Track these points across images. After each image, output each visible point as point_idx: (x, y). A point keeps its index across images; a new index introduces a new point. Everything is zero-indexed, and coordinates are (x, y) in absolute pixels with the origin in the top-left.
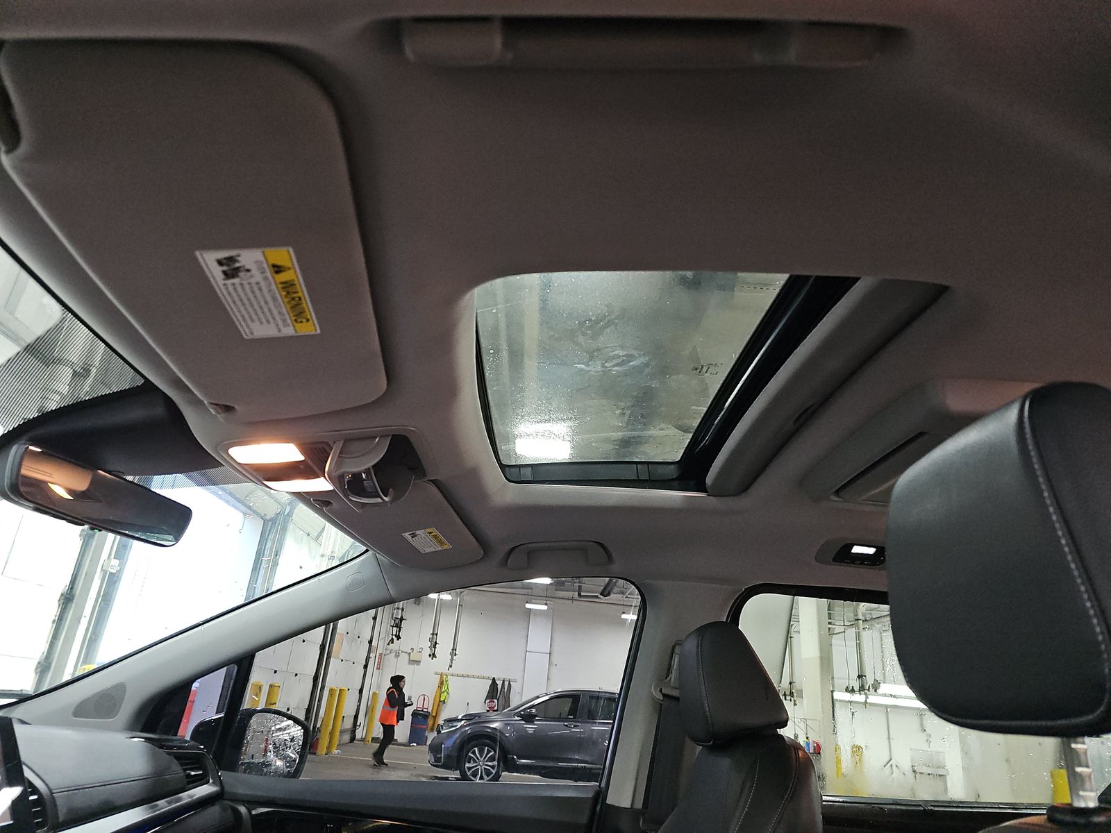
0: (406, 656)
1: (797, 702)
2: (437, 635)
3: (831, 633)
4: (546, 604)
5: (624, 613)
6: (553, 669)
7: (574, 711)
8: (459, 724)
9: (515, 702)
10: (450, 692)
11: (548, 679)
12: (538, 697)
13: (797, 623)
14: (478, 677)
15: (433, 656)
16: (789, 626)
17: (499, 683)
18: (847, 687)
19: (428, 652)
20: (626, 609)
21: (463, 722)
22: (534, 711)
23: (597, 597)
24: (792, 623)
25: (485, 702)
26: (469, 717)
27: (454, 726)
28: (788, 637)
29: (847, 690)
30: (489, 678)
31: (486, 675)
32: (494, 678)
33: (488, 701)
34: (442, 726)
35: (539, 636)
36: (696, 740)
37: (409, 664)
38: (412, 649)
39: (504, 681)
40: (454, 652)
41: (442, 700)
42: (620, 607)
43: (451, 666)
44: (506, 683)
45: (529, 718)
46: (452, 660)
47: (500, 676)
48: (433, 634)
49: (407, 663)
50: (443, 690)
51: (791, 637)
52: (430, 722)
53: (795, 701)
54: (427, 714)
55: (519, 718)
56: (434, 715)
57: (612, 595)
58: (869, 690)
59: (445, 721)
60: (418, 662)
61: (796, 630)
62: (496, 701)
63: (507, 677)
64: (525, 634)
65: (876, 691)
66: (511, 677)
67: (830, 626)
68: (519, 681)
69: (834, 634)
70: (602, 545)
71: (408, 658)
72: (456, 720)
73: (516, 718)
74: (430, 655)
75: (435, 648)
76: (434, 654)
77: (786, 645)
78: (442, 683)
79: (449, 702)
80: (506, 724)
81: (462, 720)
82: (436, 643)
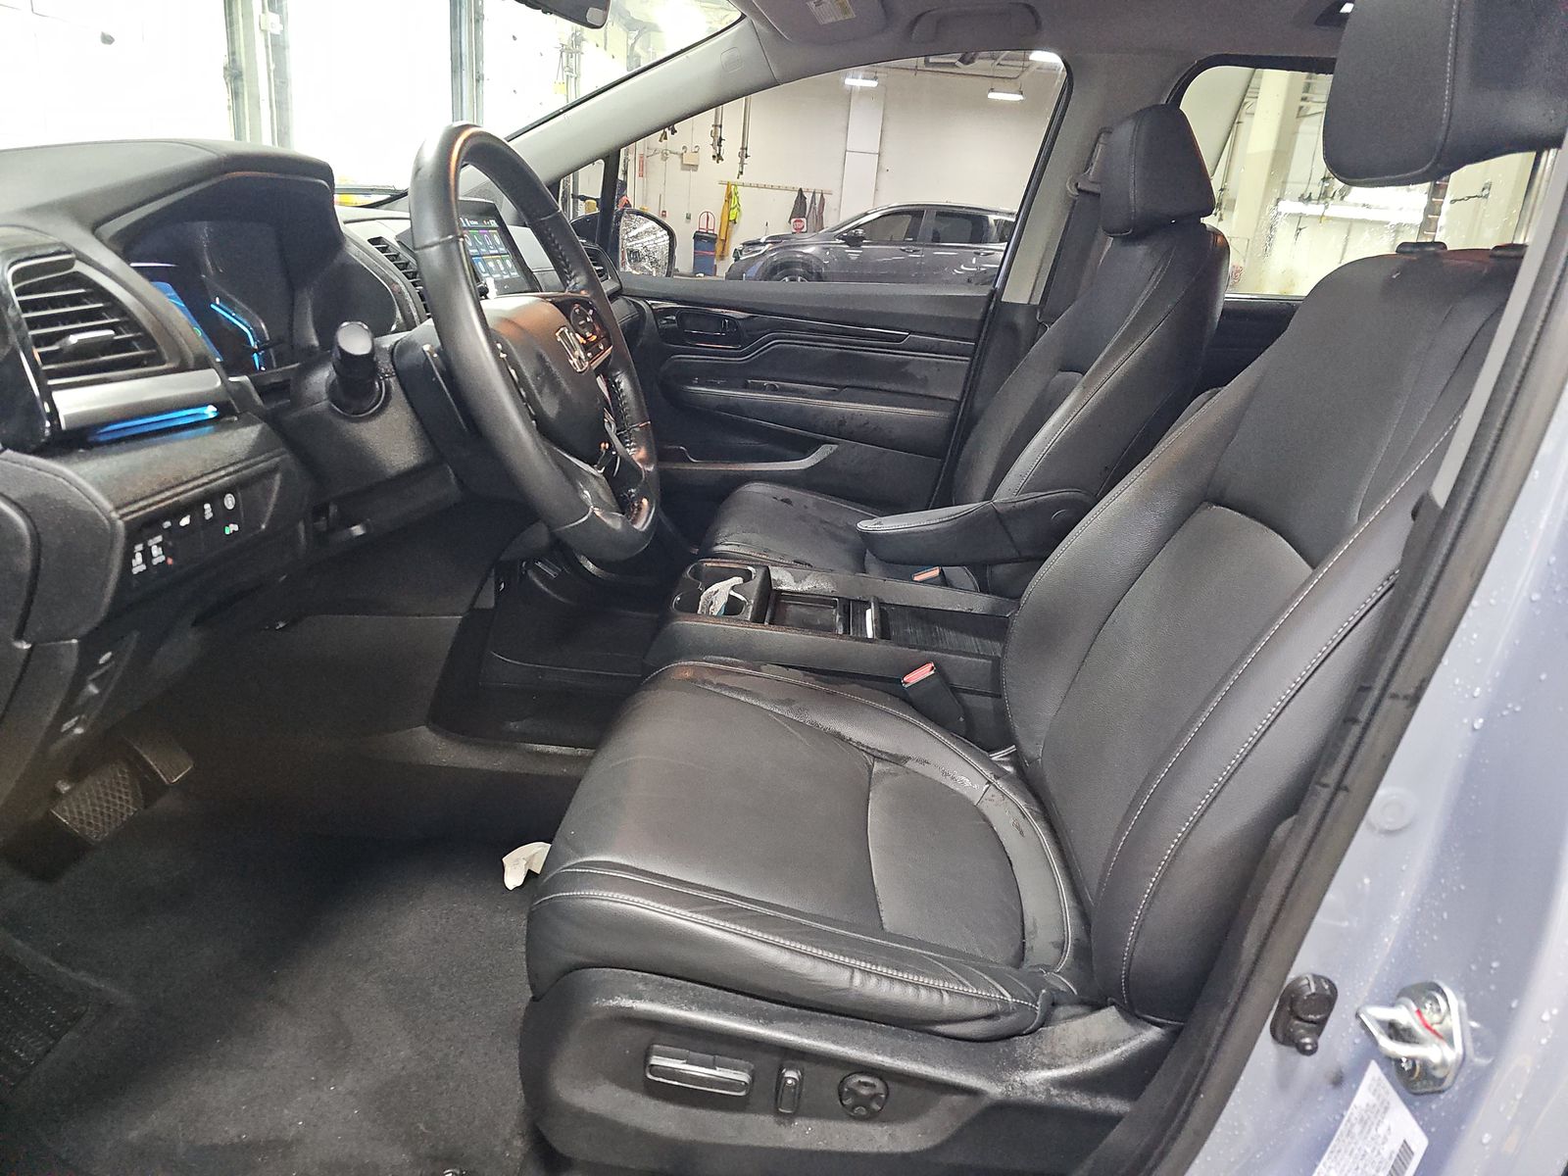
0: (677, 158)
1: (1224, 217)
2: (721, 126)
3: (1301, 113)
4: (875, 78)
5: (992, 90)
6: (884, 176)
7: (912, 232)
8: (763, 249)
9: (830, 221)
10: (741, 208)
11: (876, 190)
12: (866, 214)
13: (1254, 100)
14: (779, 188)
15: (718, 157)
16: (1241, 104)
17: (808, 197)
18: (1302, 195)
19: (712, 152)
20: (996, 83)
21: (767, 246)
22: (860, 231)
23: (953, 65)
24: (1245, 100)
25: (790, 222)
26: (775, 240)
27: (756, 252)
28: (1235, 121)
29: (1301, 199)
30: (793, 189)
31: (790, 185)
32: (801, 190)
33: (793, 220)
34: (741, 251)
35: (863, 130)
36: (1110, 232)
37: (683, 169)
38: (684, 147)
39: (814, 193)
40: (744, 153)
41: (731, 218)
42: (988, 80)
43: (741, 173)
44: (818, 196)
45: (853, 241)
46: (742, 164)
47: (809, 185)
48: (715, 126)
49: (679, 167)
50: (732, 206)
51: (1238, 123)
52: (719, 246)
53: (1221, 215)
54: (714, 237)
55: (841, 241)
56: (723, 238)
57: (977, 62)
58: (1332, 198)
59: (743, 244)
60: (694, 167)
61: (1248, 111)
62: (804, 220)
63: (819, 188)
64: (844, 123)
65: (1342, 198)
66: (825, 188)
67: (1303, 103)
68: (836, 193)
69: (1305, 116)
70: (1028, 6)
71: (680, 160)
72: (757, 243)
73: (838, 241)
74: (714, 157)
75: (720, 146)
76: (719, 155)
77: (1229, 134)
78: (729, 196)
79: (741, 221)
80: (824, 248)
81: (765, 243)
82: (721, 139)
